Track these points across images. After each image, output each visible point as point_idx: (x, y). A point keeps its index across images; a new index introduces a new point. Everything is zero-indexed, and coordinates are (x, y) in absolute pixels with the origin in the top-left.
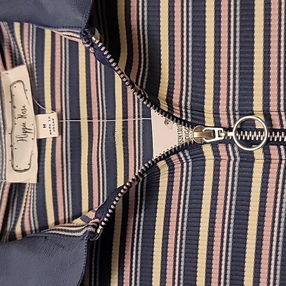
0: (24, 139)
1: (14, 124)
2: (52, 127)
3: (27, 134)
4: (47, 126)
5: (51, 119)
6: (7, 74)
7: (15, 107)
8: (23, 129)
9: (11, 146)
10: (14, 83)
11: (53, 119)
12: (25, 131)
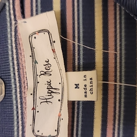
0: (48, 100)
1: (36, 83)
2: (88, 88)
3: (52, 94)
4: (81, 86)
5: (88, 78)
6: (26, 22)
7: (36, 62)
8: (48, 88)
9: (33, 109)
10: (34, 33)
11: (91, 79)
12: (51, 90)
